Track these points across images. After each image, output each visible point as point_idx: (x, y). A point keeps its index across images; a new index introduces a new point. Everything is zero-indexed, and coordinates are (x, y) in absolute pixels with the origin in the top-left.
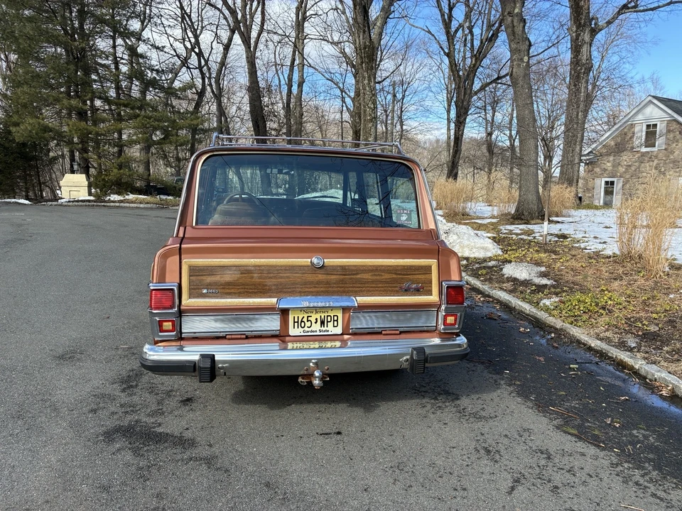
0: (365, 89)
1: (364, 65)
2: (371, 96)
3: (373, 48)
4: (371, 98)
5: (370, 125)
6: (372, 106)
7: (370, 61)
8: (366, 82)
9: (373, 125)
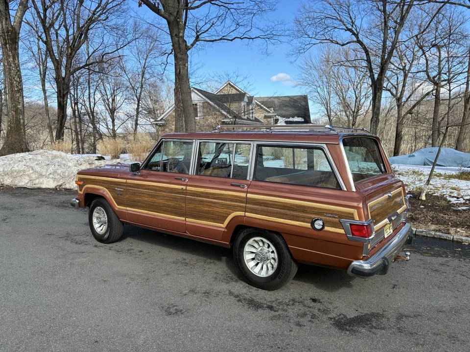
0: (11, 66)
1: (8, 46)
2: (17, 71)
3: (16, 33)
4: (17, 73)
5: (18, 95)
6: (18, 80)
7: (13, 43)
8: (11, 59)
9: (20, 96)
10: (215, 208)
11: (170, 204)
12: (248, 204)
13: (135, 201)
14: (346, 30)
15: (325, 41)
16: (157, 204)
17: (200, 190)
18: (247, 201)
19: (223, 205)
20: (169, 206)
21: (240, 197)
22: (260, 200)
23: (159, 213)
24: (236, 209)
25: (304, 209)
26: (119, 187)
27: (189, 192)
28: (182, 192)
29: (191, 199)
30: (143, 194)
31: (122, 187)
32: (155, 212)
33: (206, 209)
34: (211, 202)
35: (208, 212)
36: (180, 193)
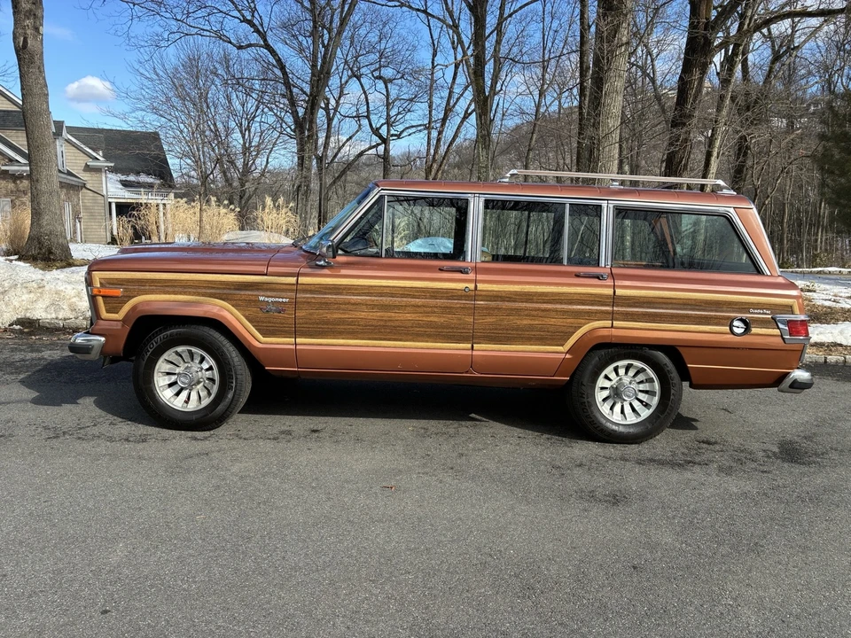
10: (546, 319)
11: (436, 319)
12: (617, 306)
13: (328, 322)
14: (241, 22)
15: (208, 34)
16: (397, 324)
17: (512, 290)
18: (615, 300)
19: (565, 312)
20: (430, 325)
21: (601, 296)
22: (641, 297)
23: (400, 340)
24: (591, 316)
25: (717, 305)
26: (269, 293)
27: (484, 293)
28: (465, 296)
29: (487, 308)
30: (353, 304)
31: (283, 294)
32: (389, 340)
33: (525, 322)
34: (539, 309)
35: (531, 328)
36: (460, 297)
